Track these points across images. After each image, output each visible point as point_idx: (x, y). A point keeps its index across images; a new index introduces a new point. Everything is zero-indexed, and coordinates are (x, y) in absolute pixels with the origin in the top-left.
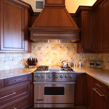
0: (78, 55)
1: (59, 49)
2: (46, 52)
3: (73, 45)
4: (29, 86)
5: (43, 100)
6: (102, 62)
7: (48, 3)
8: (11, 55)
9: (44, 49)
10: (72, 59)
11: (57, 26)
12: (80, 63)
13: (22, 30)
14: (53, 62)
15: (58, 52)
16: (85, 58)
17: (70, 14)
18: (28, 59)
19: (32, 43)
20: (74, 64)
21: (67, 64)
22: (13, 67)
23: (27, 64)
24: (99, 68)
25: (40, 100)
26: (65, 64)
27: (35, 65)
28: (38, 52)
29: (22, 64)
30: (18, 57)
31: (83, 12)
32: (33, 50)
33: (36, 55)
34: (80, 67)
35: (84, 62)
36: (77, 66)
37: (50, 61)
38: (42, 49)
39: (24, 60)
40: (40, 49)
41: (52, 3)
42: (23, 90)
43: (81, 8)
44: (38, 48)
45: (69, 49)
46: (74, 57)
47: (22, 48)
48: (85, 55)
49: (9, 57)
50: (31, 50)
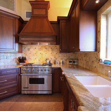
0: (60, 55)
1: (44, 49)
2: (35, 52)
3: (56, 46)
4: (18, 76)
5: (28, 87)
6: (78, 60)
7: (34, 14)
8: (5, 54)
9: (33, 50)
10: (55, 58)
11: (39, 32)
12: (61, 61)
13: (13, 35)
14: (39, 61)
15: (44, 52)
16: (66, 57)
17: (50, 22)
18: (19, 58)
19: (23, 45)
20: (57, 62)
21: (50, 62)
22: (7, 63)
23: (18, 62)
24: (75, 65)
25: (26, 88)
26: (48, 61)
27: (25, 62)
28: (28, 52)
29: (14, 62)
30: (11, 56)
31: (61, 21)
32: (24, 50)
33: (26, 55)
34: (61, 64)
35: (65, 60)
36: (59, 63)
37: (37, 59)
38: (31, 50)
39: (16, 58)
40: (29, 50)
41: (37, 14)
42: (13, 80)
43: (59, 18)
44: (28, 49)
45: (52, 49)
46: (57, 56)
47: (13, 49)
48: (66, 55)
49: (4, 56)
50: (22, 50)
